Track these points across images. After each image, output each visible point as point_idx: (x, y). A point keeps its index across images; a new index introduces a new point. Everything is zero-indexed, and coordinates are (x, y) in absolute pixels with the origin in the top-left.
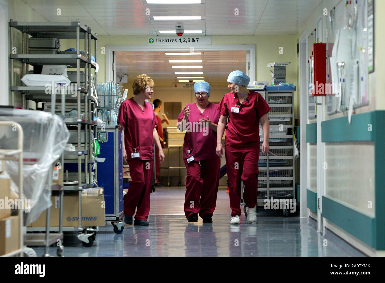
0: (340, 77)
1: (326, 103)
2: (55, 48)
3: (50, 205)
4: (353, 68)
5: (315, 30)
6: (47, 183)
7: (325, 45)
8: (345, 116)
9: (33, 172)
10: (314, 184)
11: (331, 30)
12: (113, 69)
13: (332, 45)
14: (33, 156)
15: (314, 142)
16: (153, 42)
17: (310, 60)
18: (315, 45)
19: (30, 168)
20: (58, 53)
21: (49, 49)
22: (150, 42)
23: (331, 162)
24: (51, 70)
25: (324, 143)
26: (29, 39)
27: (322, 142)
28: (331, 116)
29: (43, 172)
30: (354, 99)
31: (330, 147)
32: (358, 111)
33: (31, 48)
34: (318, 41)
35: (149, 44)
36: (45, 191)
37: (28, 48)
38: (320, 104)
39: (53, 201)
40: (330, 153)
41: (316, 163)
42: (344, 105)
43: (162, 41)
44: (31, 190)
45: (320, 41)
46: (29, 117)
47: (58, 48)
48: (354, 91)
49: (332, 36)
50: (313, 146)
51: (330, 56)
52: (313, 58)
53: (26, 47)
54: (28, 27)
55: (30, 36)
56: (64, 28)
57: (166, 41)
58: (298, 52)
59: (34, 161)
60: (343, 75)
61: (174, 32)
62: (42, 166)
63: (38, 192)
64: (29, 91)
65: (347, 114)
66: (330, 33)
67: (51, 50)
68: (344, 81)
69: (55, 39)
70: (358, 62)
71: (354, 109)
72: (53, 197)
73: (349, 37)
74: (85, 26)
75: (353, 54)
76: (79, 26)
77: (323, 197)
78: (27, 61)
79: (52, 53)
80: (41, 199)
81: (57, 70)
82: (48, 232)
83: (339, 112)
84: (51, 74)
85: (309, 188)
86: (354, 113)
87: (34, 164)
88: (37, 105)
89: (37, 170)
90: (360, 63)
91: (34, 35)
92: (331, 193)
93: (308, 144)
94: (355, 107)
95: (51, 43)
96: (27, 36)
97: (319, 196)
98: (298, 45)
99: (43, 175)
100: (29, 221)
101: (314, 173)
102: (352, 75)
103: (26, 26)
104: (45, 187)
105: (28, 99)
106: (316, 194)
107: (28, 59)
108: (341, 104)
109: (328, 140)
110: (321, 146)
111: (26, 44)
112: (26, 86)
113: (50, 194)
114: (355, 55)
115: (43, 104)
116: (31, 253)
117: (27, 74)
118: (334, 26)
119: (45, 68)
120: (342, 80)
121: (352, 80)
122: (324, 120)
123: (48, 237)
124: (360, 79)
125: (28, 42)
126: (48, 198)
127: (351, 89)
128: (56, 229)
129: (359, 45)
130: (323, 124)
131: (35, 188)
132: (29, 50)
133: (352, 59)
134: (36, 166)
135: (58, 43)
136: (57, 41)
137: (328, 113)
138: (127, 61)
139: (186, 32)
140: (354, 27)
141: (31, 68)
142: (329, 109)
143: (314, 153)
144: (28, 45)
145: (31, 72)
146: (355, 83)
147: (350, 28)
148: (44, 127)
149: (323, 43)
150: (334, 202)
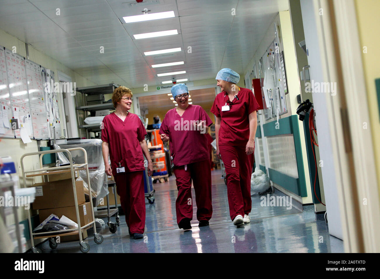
0: (270, 98)
1: (264, 114)
2: (102, 100)
3: (108, 193)
4: (276, 92)
5: (253, 71)
6: (105, 180)
7: (259, 79)
8: (275, 120)
9: (96, 175)
10: (263, 161)
11: (261, 71)
12: (138, 107)
13: (263, 79)
14: (95, 165)
15: (260, 137)
16: (159, 89)
17: (252, 89)
18: (253, 80)
19: (94, 173)
20: (104, 103)
21: (98, 101)
22: (158, 89)
23: (271, 147)
24: (101, 113)
25: (266, 137)
26: (86, 97)
27: (265, 136)
28: (268, 121)
29: (102, 174)
30: (279, 110)
31: (269, 139)
32: (282, 117)
33: (88, 102)
34: (255, 77)
35: (157, 90)
36: (104, 185)
37: (86, 102)
38: (261, 114)
39: (109, 190)
40: (270, 142)
41: (263, 149)
42: (274, 114)
43: (165, 88)
44: (96, 185)
45: (256, 78)
46: (90, 143)
47: (104, 100)
48: (279, 105)
49: (263, 74)
50: (260, 139)
51: (263, 86)
52: (253, 88)
53: (85, 101)
54: (85, 90)
55: (86, 95)
56: (106, 88)
57: (167, 87)
58: (245, 84)
59: (96, 168)
60: (271, 97)
61: (171, 82)
62: (100, 171)
63: (100, 186)
64: (89, 127)
65: (276, 119)
66: (261, 72)
67: (99, 101)
68: (272, 100)
69: (101, 95)
70: (278, 88)
71: (280, 115)
72: (110, 187)
73: (272, 74)
74: (118, 85)
75: (275, 84)
76: (114, 86)
77: (269, 169)
78: (87, 110)
79: (100, 104)
80: (103, 190)
81: (104, 113)
82: (109, 208)
83: (272, 118)
84: (101, 116)
85: (261, 164)
86: (280, 118)
87: (96, 170)
88: (95, 134)
89: (98, 173)
90: (280, 88)
91: (89, 94)
92: (273, 165)
93: (257, 138)
94: (280, 114)
95: (99, 97)
96: (85, 95)
97: (267, 168)
98: (244, 81)
99: (102, 176)
100: (97, 203)
101: (262, 155)
102: (276, 96)
103: (84, 90)
104: (104, 183)
105: (90, 132)
106: (265, 167)
107: (87, 108)
108: (272, 113)
109: (267, 135)
110: (264, 139)
111: (85, 100)
112: (87, 124)
113: (107, 187)
114: (276, 84)
115: (99, 134)
116: (101, 222)
117: (87, 117)
118: (263, 68)
119: (97, 112)
120: (271, 99)
121: (276, 99)
122: (264, 123)
123: (109, 212)
124: (281, 98)
125: (86, 99)
126: (106, 189)
127: (277, 104)
128: (114, 206)
129: (278, 78)
130: (264, 125)
131: (98, 184)
132: (87, 103)
133: (275, 87)
134: (97, 171)
135: (103, 97)
136: (103, 96)
137: (266, 119)
138: (146, 101)
139: (177, 81)
140: (274, 68)
141: (89, 113)
142: (266, 116)
143: (261, 143)
144: (86, 101)
145: (89, 116)
146: (278, 101)
147: (271, 69)
148: (99, 148)
149: (258, 78)
150: (275, 171)
